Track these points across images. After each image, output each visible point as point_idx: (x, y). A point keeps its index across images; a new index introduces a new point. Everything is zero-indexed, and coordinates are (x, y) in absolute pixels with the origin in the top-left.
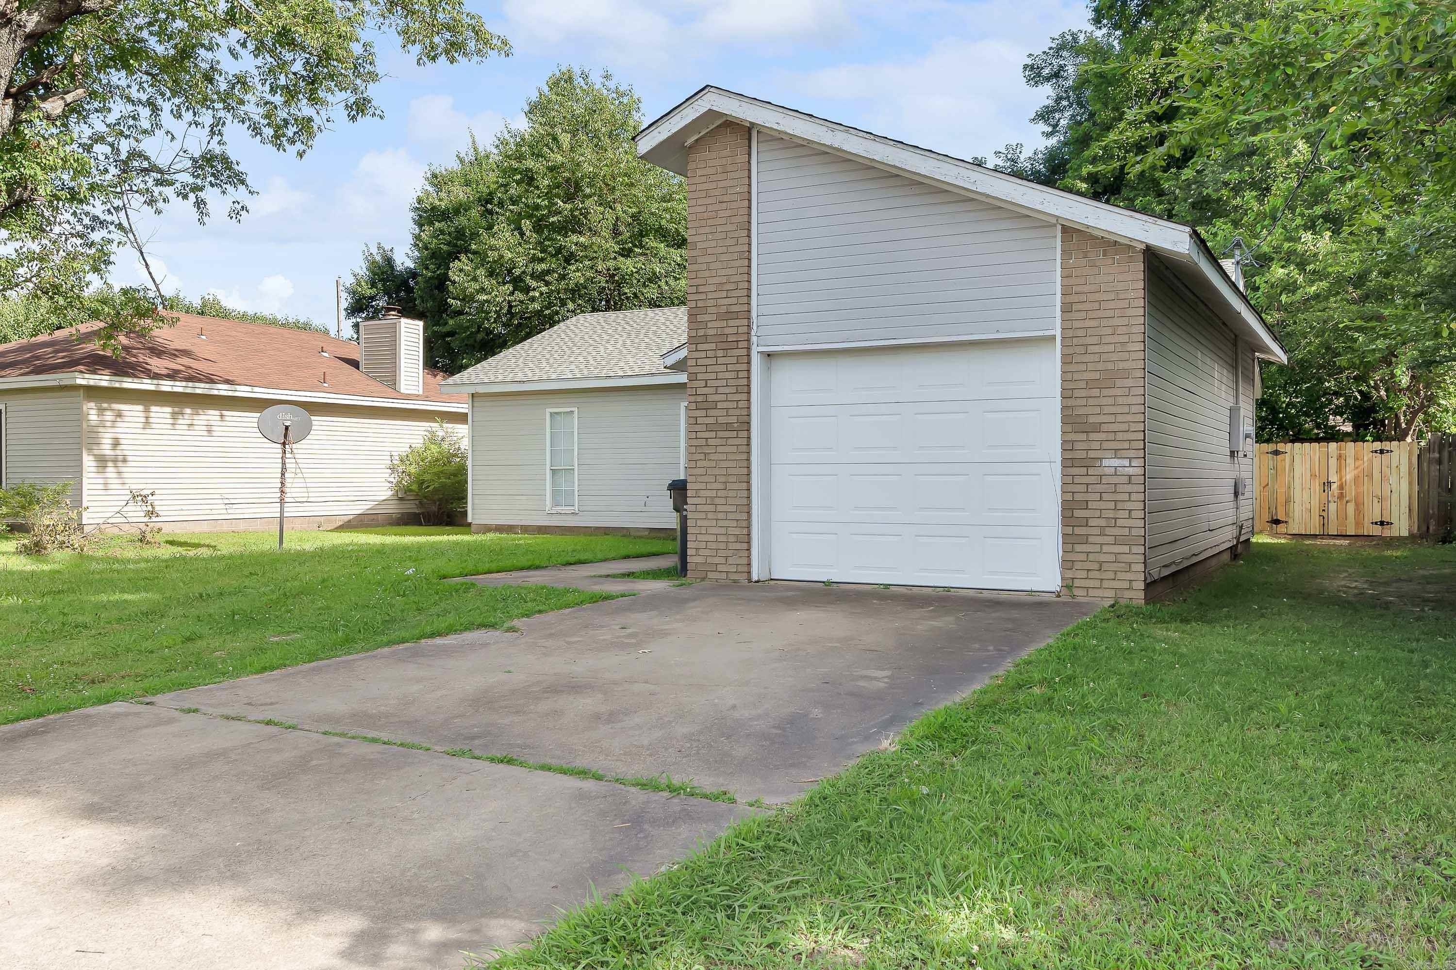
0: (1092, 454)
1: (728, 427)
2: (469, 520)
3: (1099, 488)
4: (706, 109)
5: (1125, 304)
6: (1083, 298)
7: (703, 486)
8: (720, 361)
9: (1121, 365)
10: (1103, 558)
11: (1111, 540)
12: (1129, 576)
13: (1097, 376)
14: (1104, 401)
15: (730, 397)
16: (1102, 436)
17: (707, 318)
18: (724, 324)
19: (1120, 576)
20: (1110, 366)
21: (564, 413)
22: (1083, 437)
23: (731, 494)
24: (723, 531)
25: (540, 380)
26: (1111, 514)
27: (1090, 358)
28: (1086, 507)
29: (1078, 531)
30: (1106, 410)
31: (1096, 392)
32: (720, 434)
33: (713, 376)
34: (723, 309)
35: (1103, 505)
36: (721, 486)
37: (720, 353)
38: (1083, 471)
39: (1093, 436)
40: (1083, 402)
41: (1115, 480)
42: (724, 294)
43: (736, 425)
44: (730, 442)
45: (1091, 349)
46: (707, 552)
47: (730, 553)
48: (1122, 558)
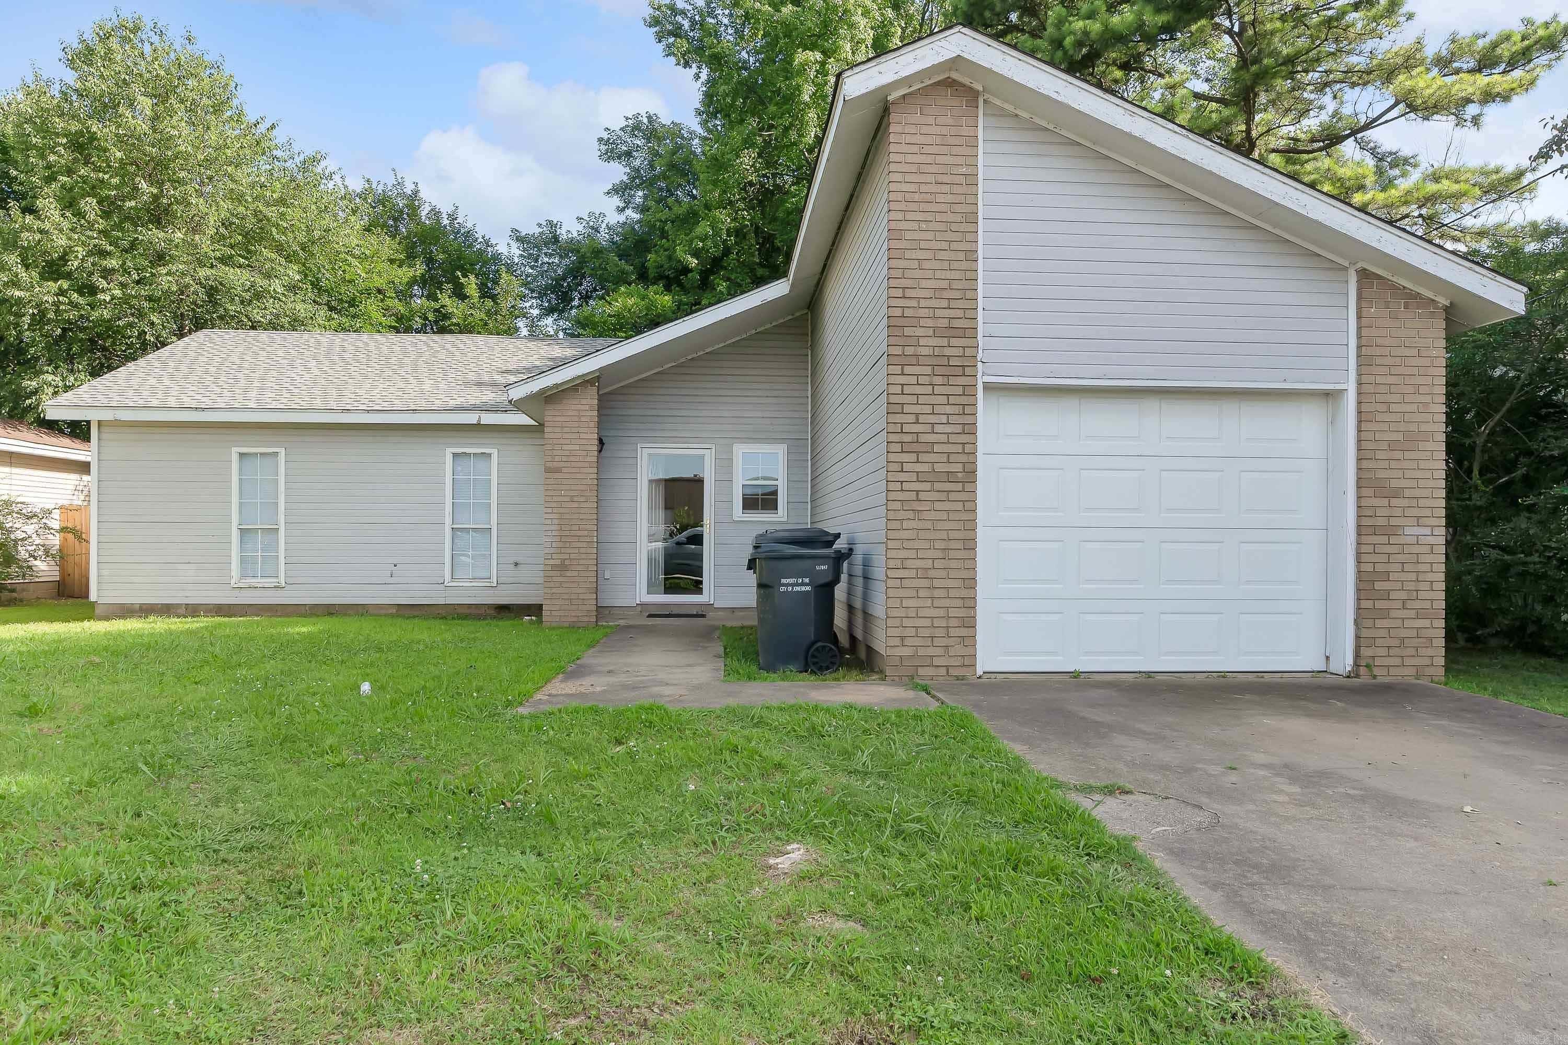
0: (1393, 522)
1: (949, 477)
2: (93, 597)
3: (1400, 558)
4: (955, 55)
5: (1427, 362)
6: (1386, 351)
7: (912, 554)
8: (937, 390)
9: (1423, 427)
10: (1404, 633)
11: (1412, 614)
12: (1430, 652)
13: (1400, 437)
14: (1407, 464)
15: (953, 438)
16: (1405, 502)
17: (919, 332)
18: (944, 342)
19: (1422, 652)
20: (1413, 427)
21: (261, 454)
22: (1385, 502)
23: (954, 564)
24: (942, 612)
25: (232, 409)
26: (1411, 586)
27: (1393, 417)
28: (1386, 577)
29: (1379, 604)
30: (1408, 474)
31: (1398, 455)
32: (938, 486)
33: (928, 409)
34: (944, 323)
35: (1404, 577)
36: (939, 554)
37: (938, 380)
38: (1384, 539)
39: (1394, 502)
40: (1385, 464)
41: (1416, 550)
42: (944, 304)
43: (960, 475)
44: (953, 496)
45: (1394, 407)
46: (918, 641)
47: (951, 642)
48: (1423, 633)
